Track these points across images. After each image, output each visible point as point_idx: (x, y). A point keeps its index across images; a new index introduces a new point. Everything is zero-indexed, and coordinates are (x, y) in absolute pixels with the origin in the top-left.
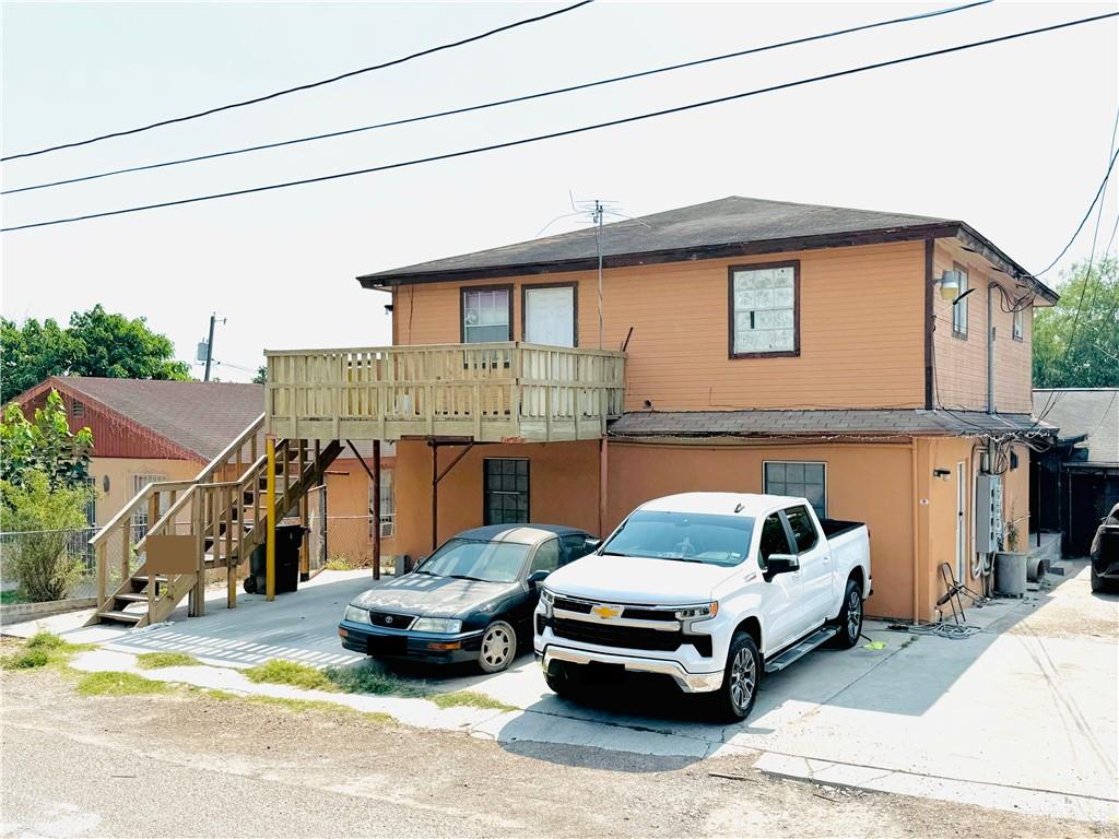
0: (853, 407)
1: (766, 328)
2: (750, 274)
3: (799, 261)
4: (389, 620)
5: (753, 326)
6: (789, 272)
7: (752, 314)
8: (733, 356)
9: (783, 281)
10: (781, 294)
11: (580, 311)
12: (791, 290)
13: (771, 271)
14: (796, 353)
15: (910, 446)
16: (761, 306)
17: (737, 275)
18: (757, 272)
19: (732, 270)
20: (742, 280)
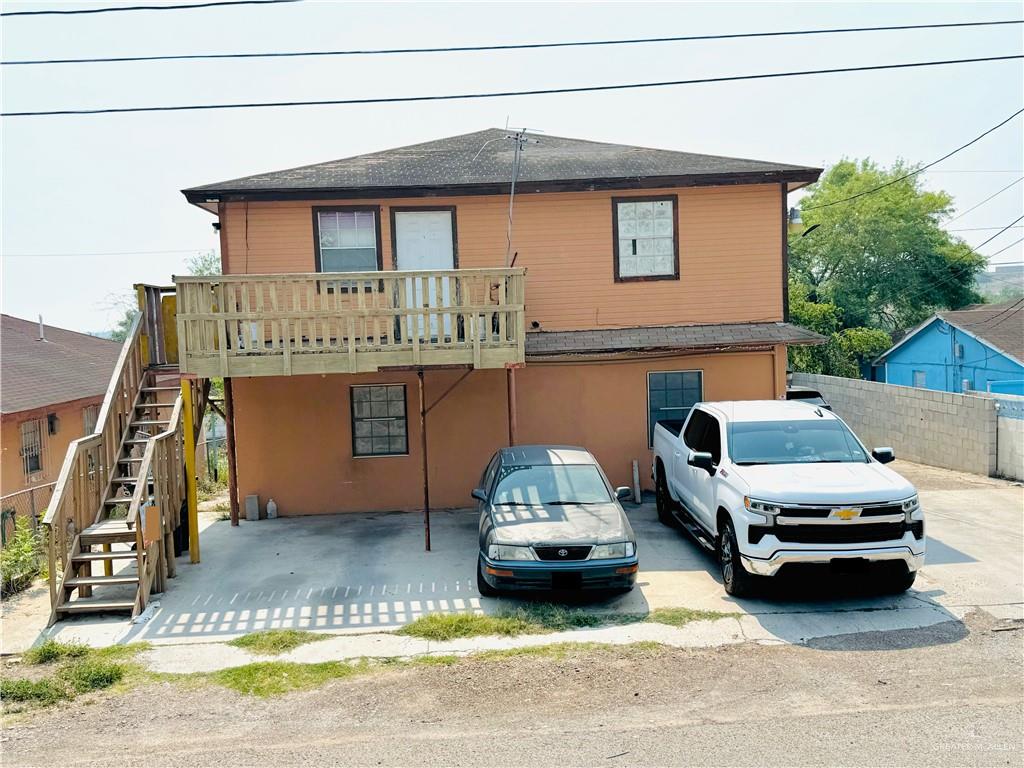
0: (725, 322)
1: (647, 254)
2: (631, 206)
3: (677, 196)
4: (563, 553)
5: (635, 253)
6: (668, 205)
7: (634, 241)
8: (618, 279)
9: (662, 213)
10: (660, 225)
11: (459, 236)
12: (670, 222)
13: (651, 203)
14: (676, 277)
15: (772, 352)
16: (643, 234)
17: (621, 206)
18: (638, 204)
19: (615, 201)
20: (625, 211)
